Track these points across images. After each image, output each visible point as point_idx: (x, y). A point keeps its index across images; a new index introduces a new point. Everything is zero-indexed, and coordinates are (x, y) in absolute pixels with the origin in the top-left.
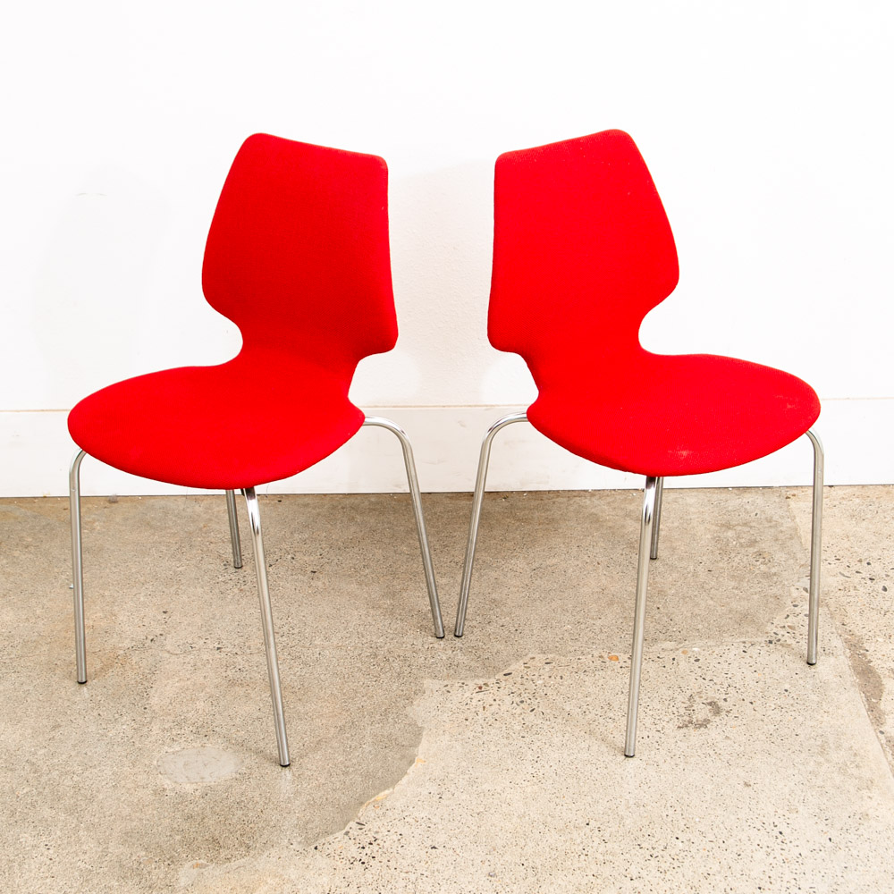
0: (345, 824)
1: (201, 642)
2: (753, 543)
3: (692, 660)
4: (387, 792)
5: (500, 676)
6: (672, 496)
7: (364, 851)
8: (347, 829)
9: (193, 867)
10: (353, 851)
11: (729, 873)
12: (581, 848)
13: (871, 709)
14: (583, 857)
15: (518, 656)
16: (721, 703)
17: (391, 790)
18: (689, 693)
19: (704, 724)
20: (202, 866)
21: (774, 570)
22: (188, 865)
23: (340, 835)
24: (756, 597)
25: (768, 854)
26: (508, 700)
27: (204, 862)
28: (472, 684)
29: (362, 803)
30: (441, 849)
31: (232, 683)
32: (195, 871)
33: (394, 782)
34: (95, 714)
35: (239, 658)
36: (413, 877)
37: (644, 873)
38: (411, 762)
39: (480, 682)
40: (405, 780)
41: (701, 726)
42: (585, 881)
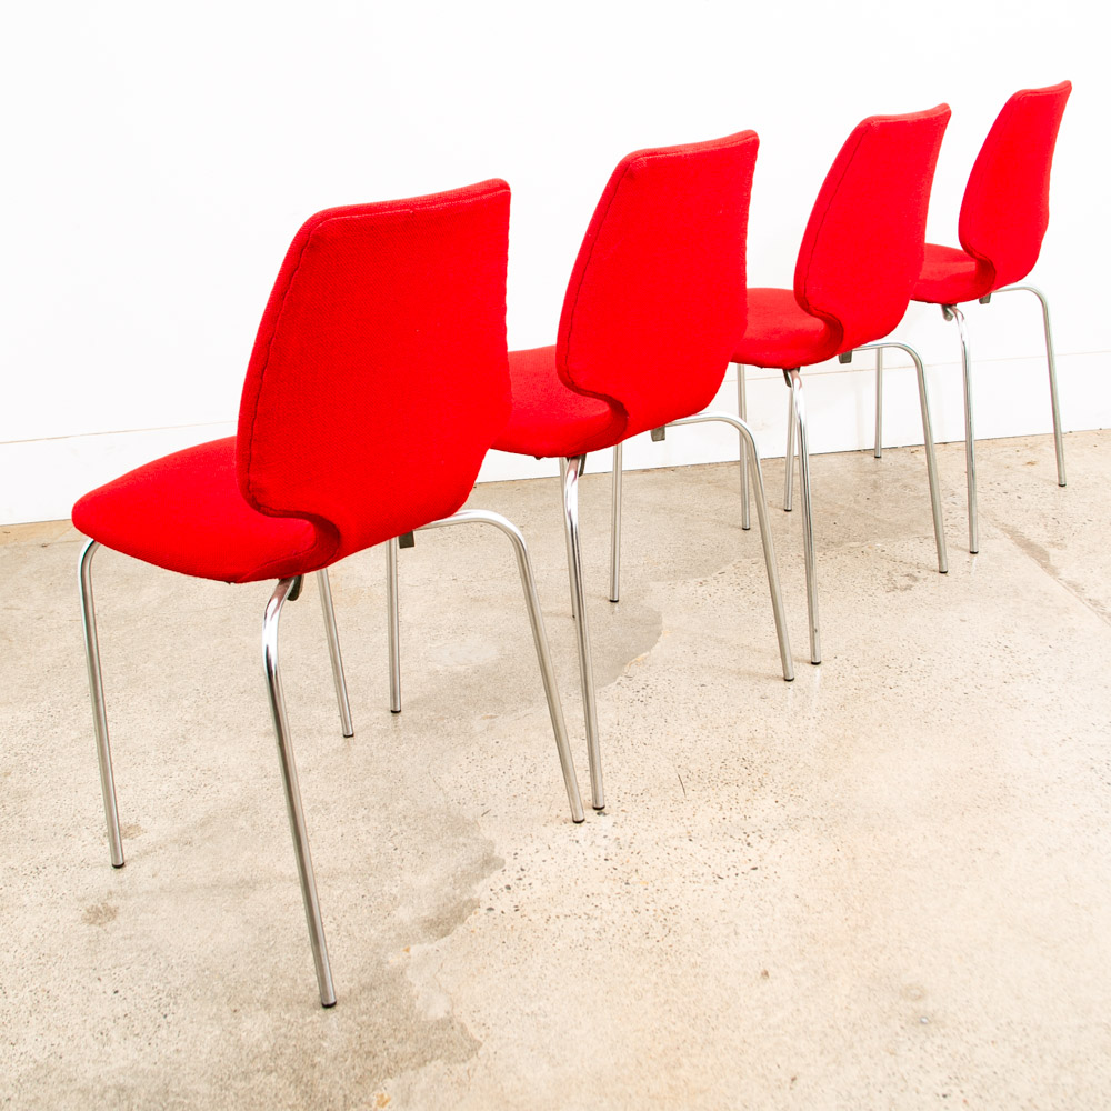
0: (615, 678)
1: (437, 577)
2: (897, 480)
3: (879, 551)
4: (644, 655)
5: (716, 574)
6: (815, 459)
7: (640, 694)
8: (618, 681)
9: (484, 718)
10: (630, 694)
11: (974, 676)
12: (836, 672)
13: (1045, 566)
14: (841, 679)
15: (727, 563)
16: (917, 574)
17: (648, 653)
18: (886, 571)
19: (909, 588)
20: (491, 717)
21: (921, 494)
22: (477, 718)
23: (613, 685)
24: (915, 510)
25: (1002, 661)
26: (729, 589)
27: (493, 714)
28: (692, 582)
29: (625, 664)
30: (710, 686)
31: (475, 600)
32: (487, 721)
33: (649, 648)
34: (355, 628)
35: (476, 584)
36: (692, 706)
37: (900, 683)
38: (659, 634)
39: (700, 580)
40: (658, 646)
41: (906, 589)
42: (850, 693)
